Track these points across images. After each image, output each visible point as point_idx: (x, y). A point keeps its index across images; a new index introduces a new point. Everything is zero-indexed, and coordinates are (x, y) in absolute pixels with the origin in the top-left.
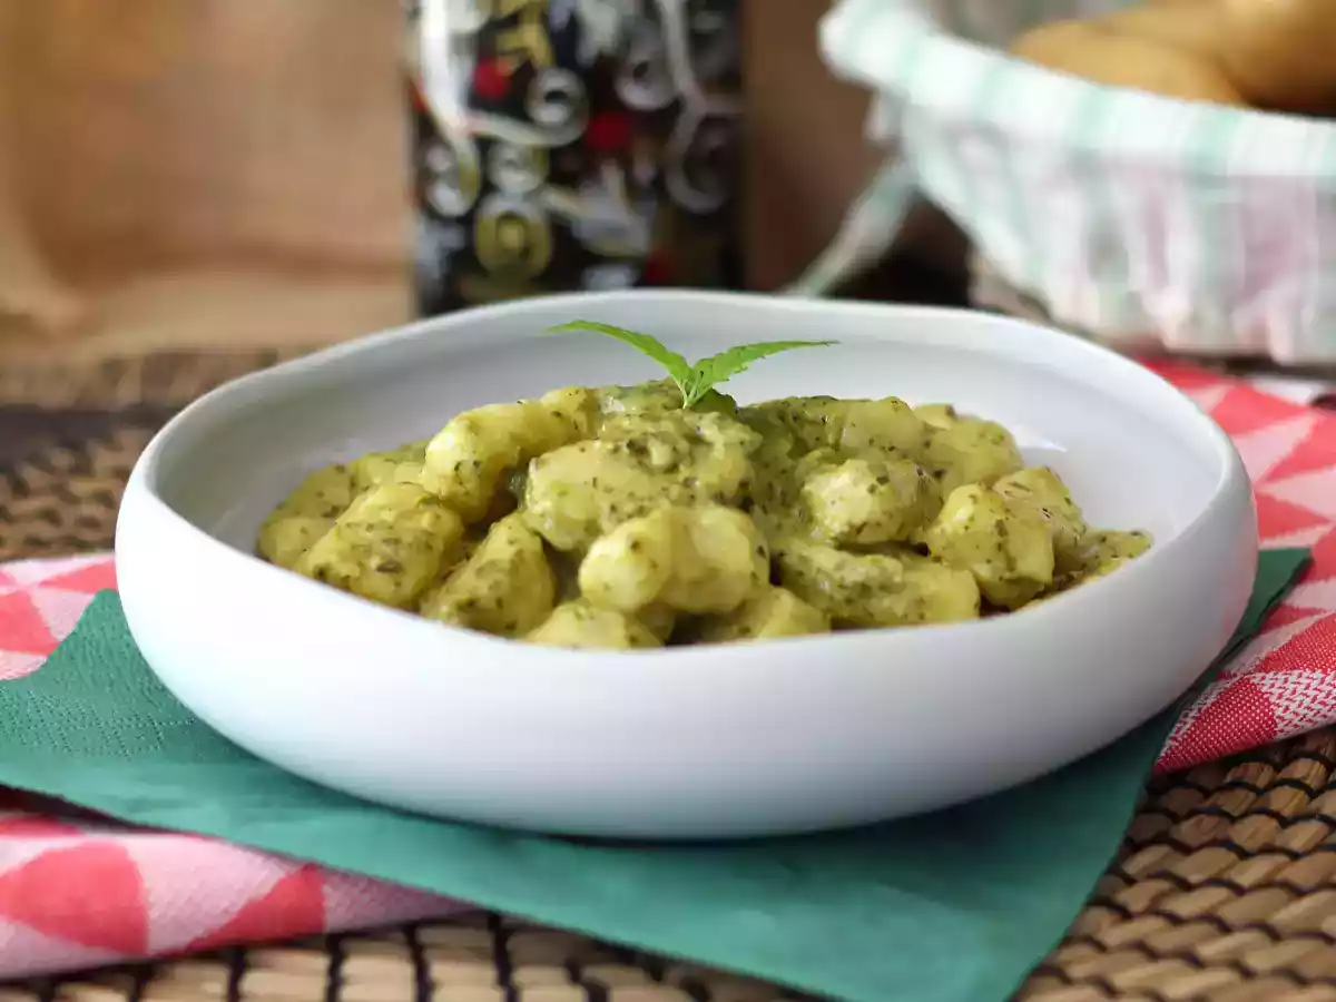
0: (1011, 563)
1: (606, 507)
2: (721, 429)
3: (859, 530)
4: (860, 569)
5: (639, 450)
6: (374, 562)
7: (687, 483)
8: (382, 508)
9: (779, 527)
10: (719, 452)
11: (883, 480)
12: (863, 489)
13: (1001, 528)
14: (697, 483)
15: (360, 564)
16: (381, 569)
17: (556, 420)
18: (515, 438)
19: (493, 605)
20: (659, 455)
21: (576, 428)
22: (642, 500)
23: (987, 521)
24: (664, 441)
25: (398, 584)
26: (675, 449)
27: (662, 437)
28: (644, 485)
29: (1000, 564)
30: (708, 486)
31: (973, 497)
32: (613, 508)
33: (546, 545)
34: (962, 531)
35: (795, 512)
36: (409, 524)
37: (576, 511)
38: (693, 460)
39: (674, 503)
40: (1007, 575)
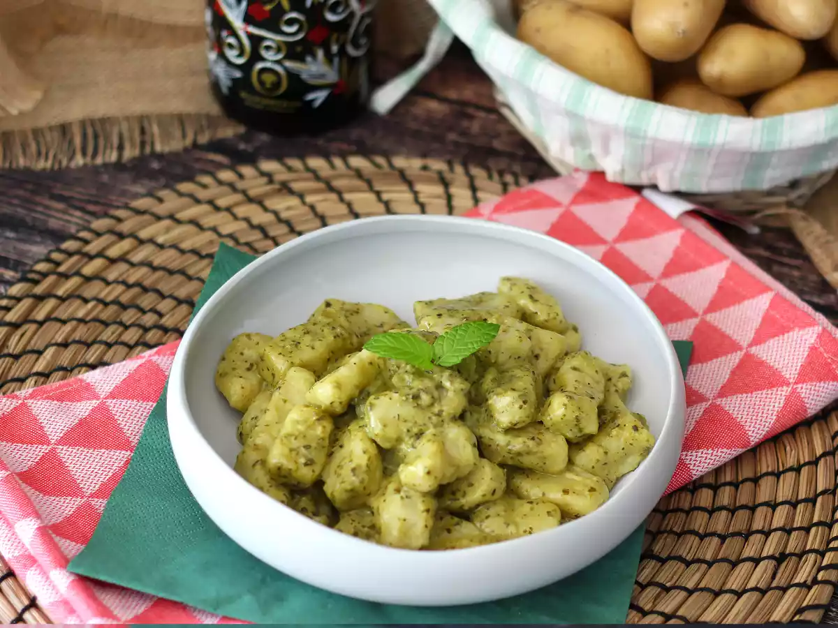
0: (580, 430)
1: (405, 430)
2: (452, 382)
3: (515, 425)
4: (518, 444)
5: (416, 397)
6: (302, 460)
7: (439, 414)
8: (298, 422)
9: (478, 420)
10: (450, 394)
11: (525, 402)
12: (517, 406)
13: (577, 419)
14: (444, 414)
15: (296, 462)
16: (306, 464)
17: (370, 366)
18: (357, 387)
19: (362, 489)
20: (425, 399)
21: (379, 367)
22: (421, 426)
23: (571, 416)
24: (427, 393)
25: (313, 471)
26: (433, 397)
27: (426, 391)
28: (421, 418)
29: (575, 430)
30: (449, 414)
31: (565, 405)
32: (408, 431)
33: (378, 446)
34: (560, 420)
35: (483, 409)
36: (311, 432)
37: (392, 433)
38: (440, 399)
39: (435, 426)
40: (579, 435)
